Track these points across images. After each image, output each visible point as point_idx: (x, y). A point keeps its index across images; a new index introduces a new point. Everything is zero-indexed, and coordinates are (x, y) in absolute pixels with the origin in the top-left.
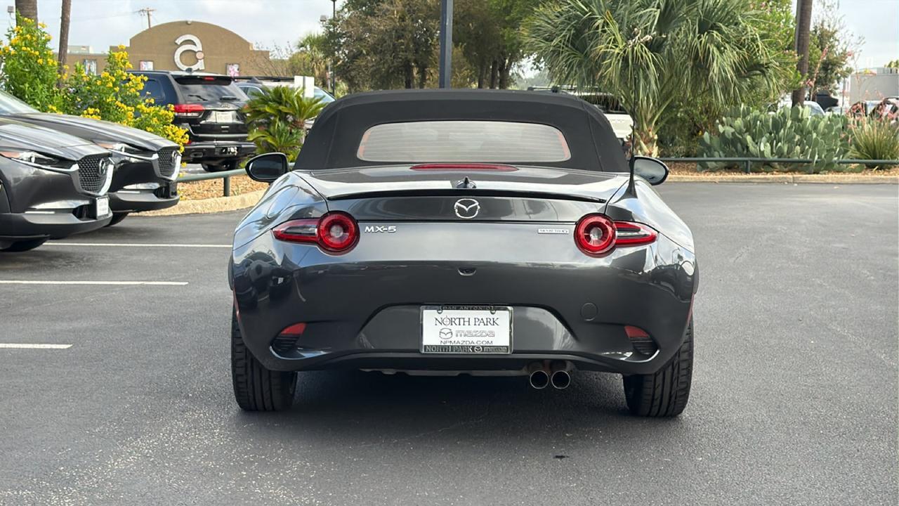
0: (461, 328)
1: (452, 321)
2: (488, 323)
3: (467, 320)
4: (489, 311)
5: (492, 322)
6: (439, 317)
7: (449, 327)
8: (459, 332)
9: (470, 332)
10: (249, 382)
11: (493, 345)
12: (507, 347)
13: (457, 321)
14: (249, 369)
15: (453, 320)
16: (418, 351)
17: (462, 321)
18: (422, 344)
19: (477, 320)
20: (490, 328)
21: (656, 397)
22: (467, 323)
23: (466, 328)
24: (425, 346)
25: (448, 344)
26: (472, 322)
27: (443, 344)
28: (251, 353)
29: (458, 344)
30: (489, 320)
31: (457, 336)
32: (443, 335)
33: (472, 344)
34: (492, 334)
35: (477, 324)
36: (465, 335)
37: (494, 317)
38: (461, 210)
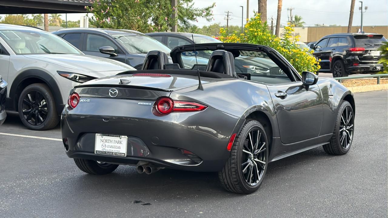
3: (111, 141)
4: (119, 138)
5: (120, 142)
6: (102, 139)
7: (105, 143)
8: (108, 146)
9: (112, 146)
11: (120, 152)
12: (124, 154)
13: (108, 141)
15: (106, 140)
16: (94, 153)
17: (110, 141)
19: (115, 141)
20: (119, 145)
22: (111, 142)
23: (111, 144)
24: (96, 151)
25: (104, 151)
26: (113, 142)
27: (102, 151)
29: (108, 151)
32: (103, 147)
33: (113, 152)
34: (119, 148)
35: (115, 143)
36: (110, 147)
37: (121, 140)
38: (111, 93)
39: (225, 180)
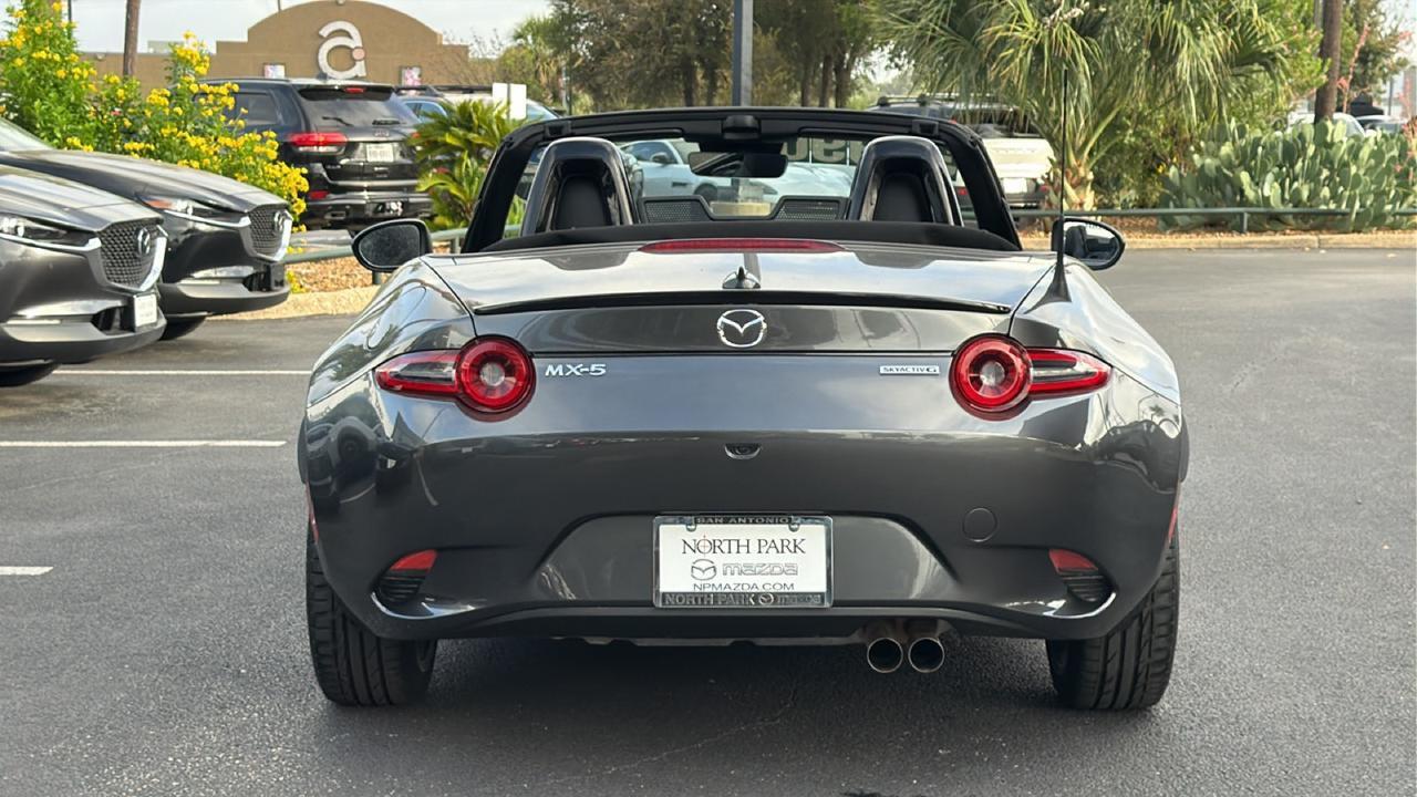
0: (733, 558)
1: (714, 546)
2: (785, 549)
4: (786, 526)
5: (791, 547)
6: (689, 537)
7: (710, 556)
8: (727, 566)
9: (748, 566)
10: (341, 654)
11: (795, 590)
12: (822, 594)
13: (725, 546)
14: (340, 631)
15: (717, 543)
16: (650, 604)
17: (734, 544)
18: (658, 591)
19: (763, 543)
20: (788, 558)
21: (1108, 677)
22: (743, 550)
23: (743, 558)
24: (664, 594)
25: (707, 590)
26: (754, 547)
27: (697, 590)
28: (340, 602)
29: (727, 590)
30: (786, 543)
31: (725, 574)
32: (697, 573)
33: (755, 590)
34: (792, 570)
35: (764, 550)
36: (741, 572)
37: (797, 536)
38: (730, 331)
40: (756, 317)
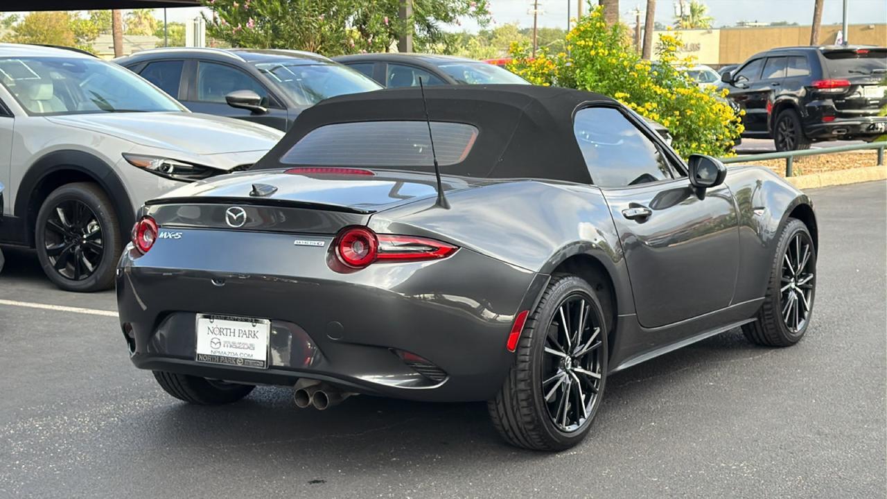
0: (228, 338)
1: (221, 331)
2: (250, 336)
3: (232, 331)
4: (250, 324)
5: (253, 335)
6: (211, 326)
7: (218, 336)
8: (225, 342)
9: (234, 343)
11: (254, 358)
12: (264, 361)
13: (225, 332)
16: (193, 359)
17: (229, 331)
18: (196, 353)
19: (240, 331)
20: (250, 341)
22: (232, 334)
23: (231, 339)
24: (198, 355)
25: (217, 354)
26: (237, 333)
27: (214, 354)
29: (225, 355)
30: (250, 332)
31: (224, 346)
32: (213, 345)
33: (236, 357)
34: (252, 347)
35: (241, 335)
36: (231, 346)
37: (255, 329)
38: (230, 217)
39: (503, 421)
40: (241, 211)
